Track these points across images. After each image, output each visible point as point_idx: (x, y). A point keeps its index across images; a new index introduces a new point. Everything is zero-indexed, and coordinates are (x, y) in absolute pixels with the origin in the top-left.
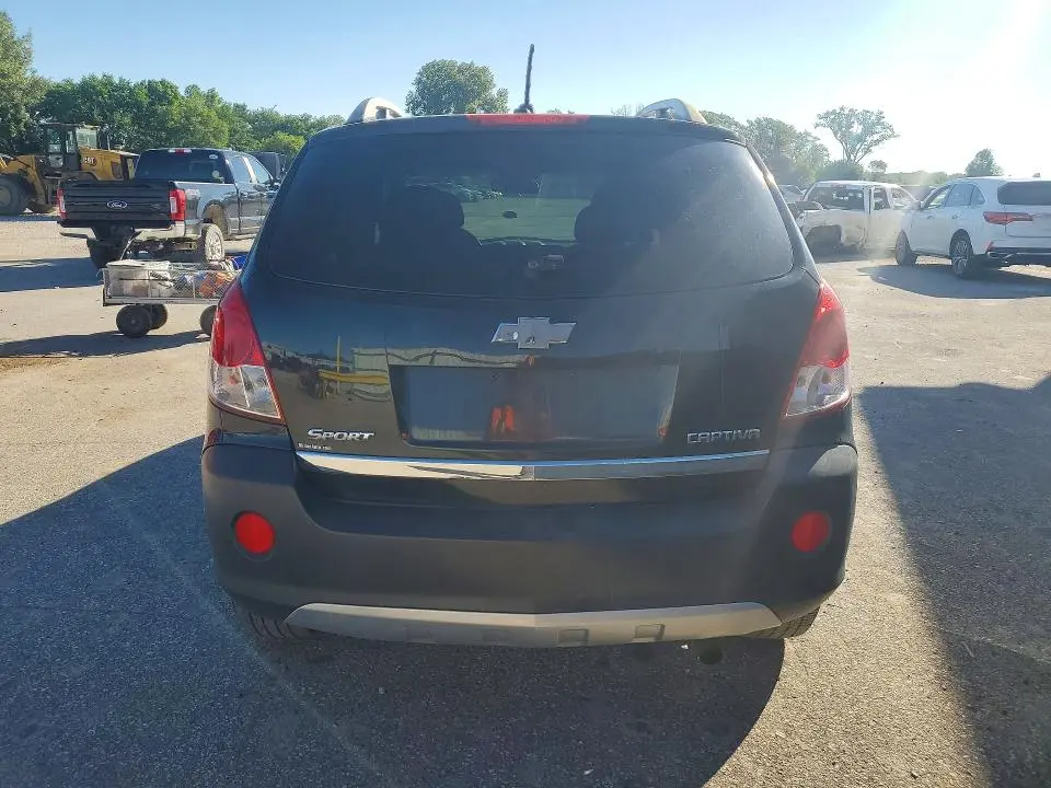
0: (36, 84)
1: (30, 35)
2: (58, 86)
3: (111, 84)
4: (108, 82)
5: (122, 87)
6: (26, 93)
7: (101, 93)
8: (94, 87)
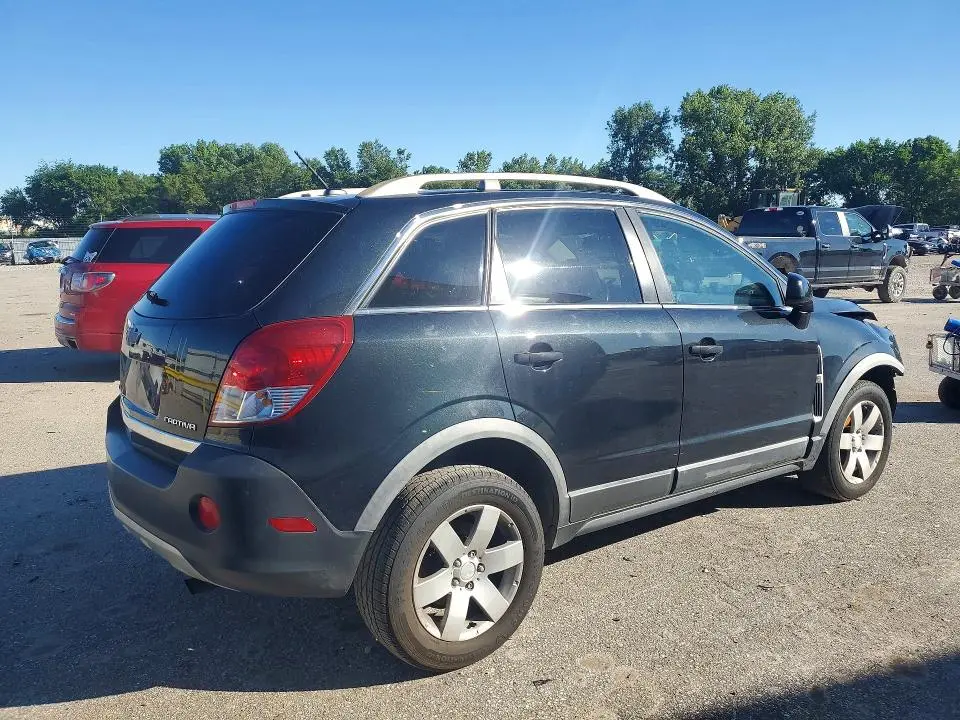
0: (812, 155)
1: (814, 115)
2: (832, 154)
3: (877, 147)
4: (874, 144)
5: (888, 147)
6: (802, 163)
7: (865, 156)
8: (860, 151)
